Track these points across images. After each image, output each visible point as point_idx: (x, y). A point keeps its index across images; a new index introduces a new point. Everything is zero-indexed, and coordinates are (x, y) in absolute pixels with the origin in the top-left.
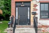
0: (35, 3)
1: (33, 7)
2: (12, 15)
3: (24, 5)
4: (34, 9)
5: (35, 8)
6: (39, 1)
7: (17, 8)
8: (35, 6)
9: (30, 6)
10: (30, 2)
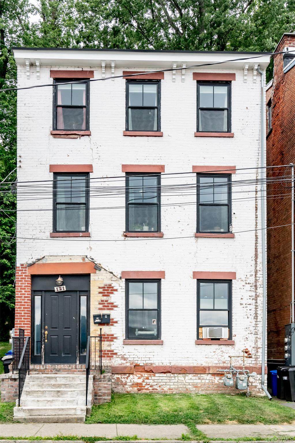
0: (108, 282)
1: (100, 297)
2: (17, 326)
3: (64, 288)
4: (102, 302)
5: (105, 298)
6: (123, 273)
7: (38, 299)
8: (108, 290)
9: (87, 292)
10: (88, 275)
